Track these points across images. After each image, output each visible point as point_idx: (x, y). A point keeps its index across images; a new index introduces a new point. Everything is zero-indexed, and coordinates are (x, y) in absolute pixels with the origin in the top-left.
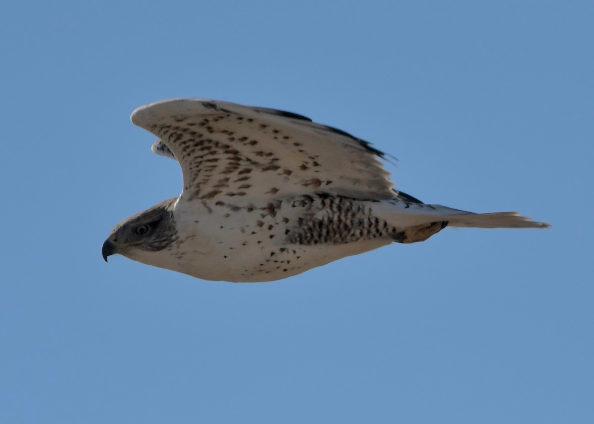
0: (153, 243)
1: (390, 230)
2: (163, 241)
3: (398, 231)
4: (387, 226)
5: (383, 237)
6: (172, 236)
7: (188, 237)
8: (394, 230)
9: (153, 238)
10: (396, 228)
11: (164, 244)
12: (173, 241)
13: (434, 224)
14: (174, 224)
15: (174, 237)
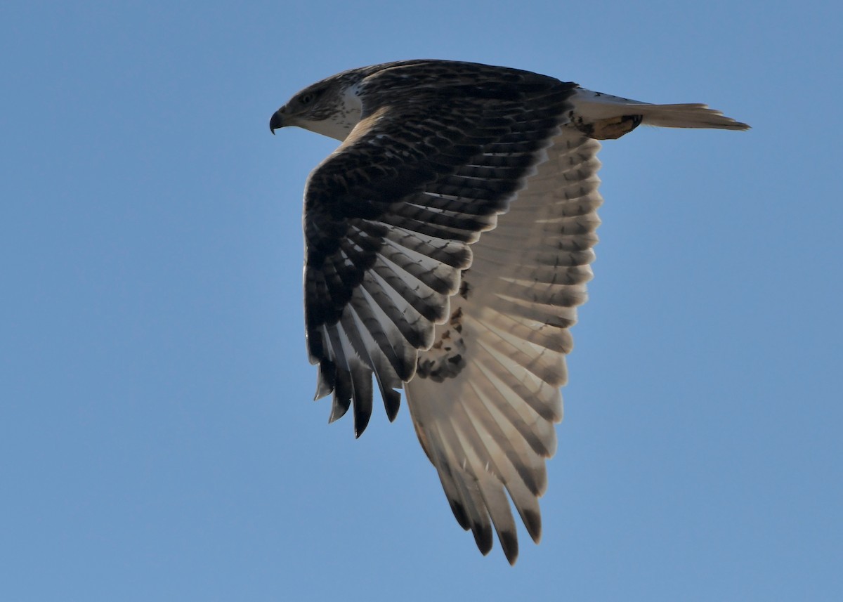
0: (316, 112)
1: (576, 120)
2: (327, 110)
3: (585, 123)
4: (574, 115)
5: (569, 127)
6: (336, 106)
7: (353, 109)
8: (581, 120)
9: (316, 107)
10: (583, 119)
11: (327, 113)
12: (337, 112)
13: (626, 118)
14: (341, 96)
15: (339, 108)
